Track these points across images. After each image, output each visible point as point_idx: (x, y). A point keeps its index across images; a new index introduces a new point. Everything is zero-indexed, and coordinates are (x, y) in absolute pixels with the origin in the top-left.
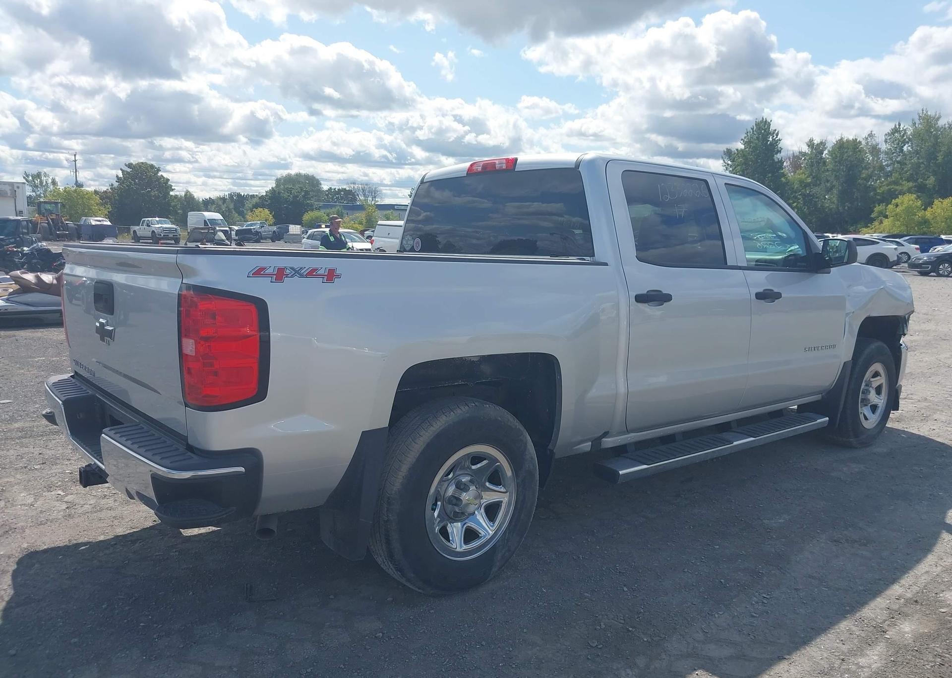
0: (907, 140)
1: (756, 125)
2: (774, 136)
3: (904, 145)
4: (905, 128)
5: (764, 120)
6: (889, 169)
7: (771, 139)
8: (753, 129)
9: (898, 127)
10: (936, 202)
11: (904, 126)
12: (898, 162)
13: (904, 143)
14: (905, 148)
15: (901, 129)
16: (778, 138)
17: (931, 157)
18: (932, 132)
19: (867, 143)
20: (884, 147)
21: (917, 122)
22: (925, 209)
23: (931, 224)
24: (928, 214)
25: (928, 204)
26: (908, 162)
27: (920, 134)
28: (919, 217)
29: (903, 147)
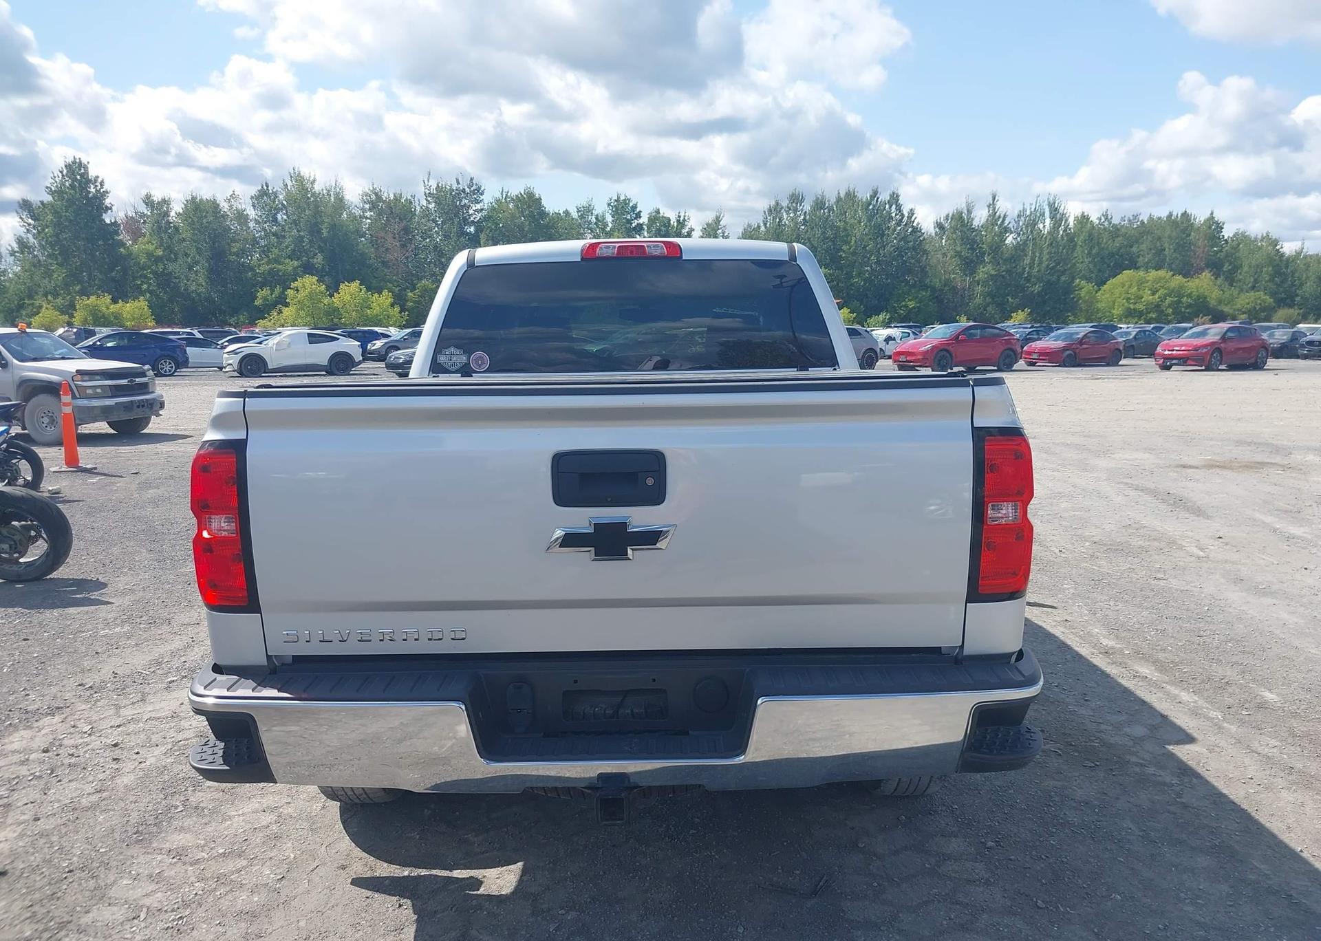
0: (280, 206)
1: (66, 166)
2: (96, 186)
3: (278, 212)
4: (274, 190)
5: (78, 161)
6: (263, 243)
7: (93, 190)
8: (61, 172)
9: (265, 188)
10: (342, 286)
11: (274, 188)
12: (275, 234)
13: (278, 210)
14: (279, 217)
15: (271, 191)
16: (104, 190)
17: (315, 230)
18: (309, 198)
19: (231, 206)
20: (251, 212)
21: (289, 183)
22: (331, 296)
23: (342, 315)
24: (336, 300)
25: (333, 289)
26: (287, 235)
27: (295, 199)
28: (325, 305)
29: (276, 214)
